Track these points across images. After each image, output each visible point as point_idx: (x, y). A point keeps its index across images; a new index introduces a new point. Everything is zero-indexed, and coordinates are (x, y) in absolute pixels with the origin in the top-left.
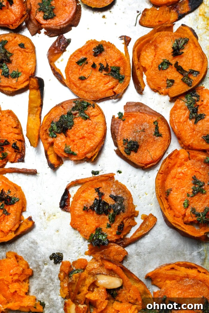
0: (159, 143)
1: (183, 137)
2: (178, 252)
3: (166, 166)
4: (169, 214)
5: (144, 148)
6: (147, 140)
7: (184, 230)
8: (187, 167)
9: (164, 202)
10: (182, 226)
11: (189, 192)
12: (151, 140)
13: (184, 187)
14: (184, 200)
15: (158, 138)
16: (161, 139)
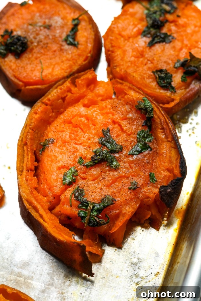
0: (68, 56)
1: (115, 58)
2: (20, 277)
3: (61, 93)
4: (27, 180)
5: (35, 55)
6: (47, 44)
7: (41, 221)
8: (102, 109)
9: (28, 155)
10: (41, 211)
11: (85, 158)
12: (55, 47)
13: (81, 144)
14: (68, 168)
15: (70, 47)
16: (75, 51)
